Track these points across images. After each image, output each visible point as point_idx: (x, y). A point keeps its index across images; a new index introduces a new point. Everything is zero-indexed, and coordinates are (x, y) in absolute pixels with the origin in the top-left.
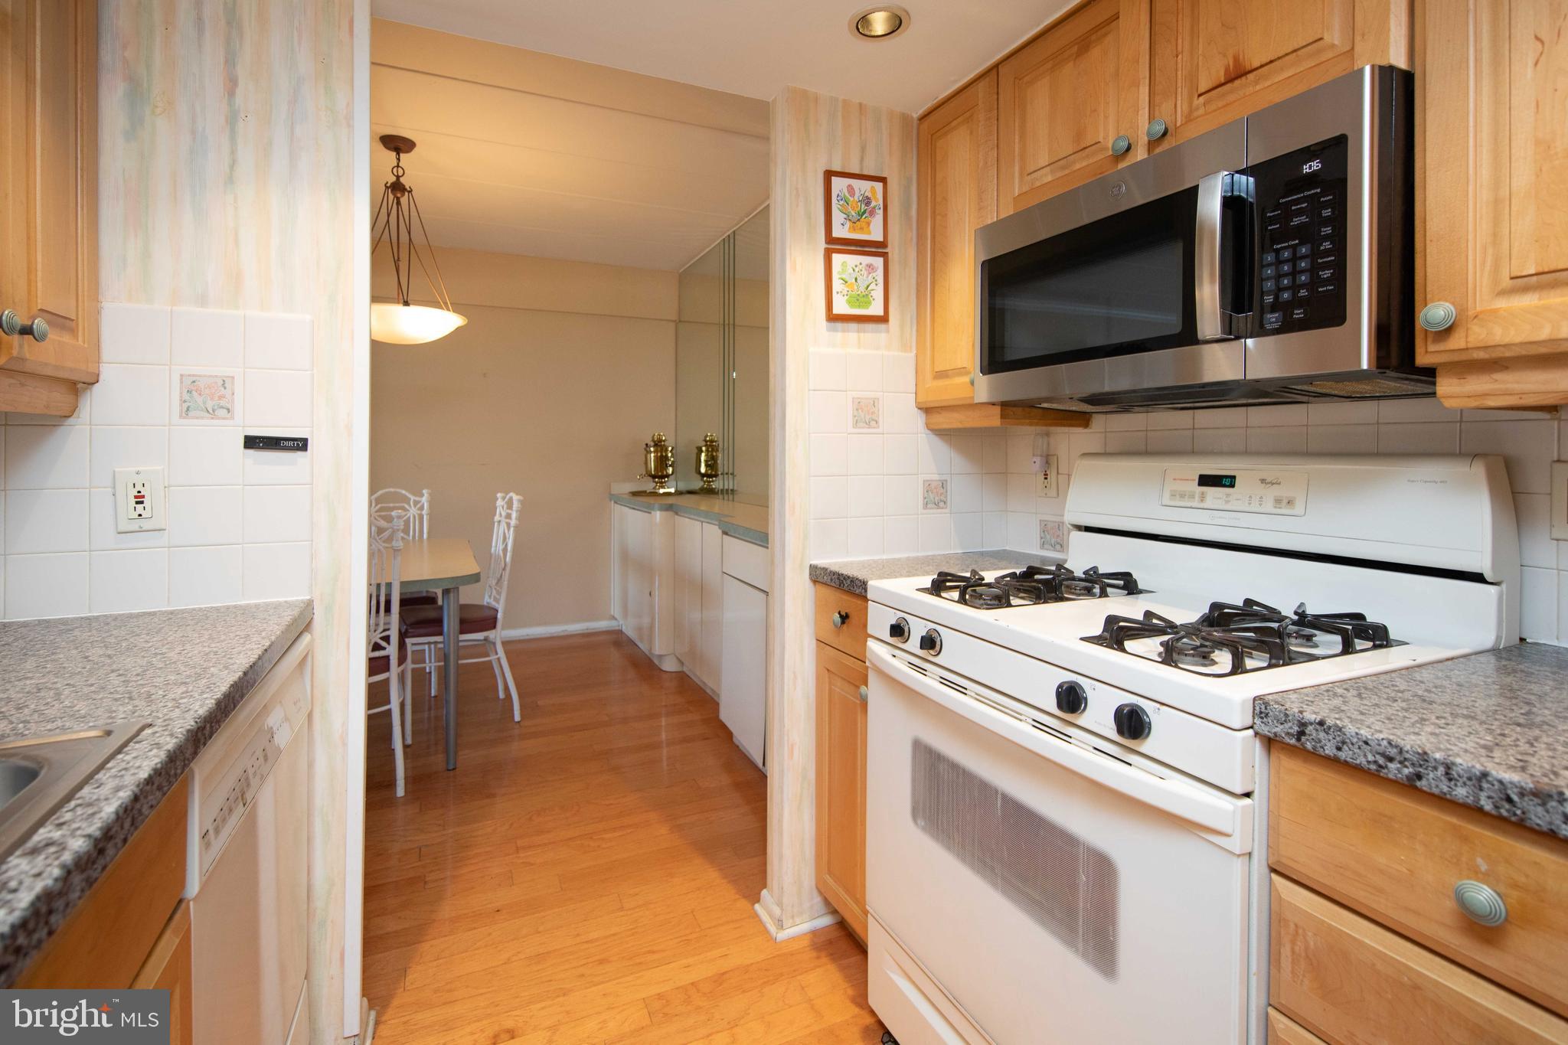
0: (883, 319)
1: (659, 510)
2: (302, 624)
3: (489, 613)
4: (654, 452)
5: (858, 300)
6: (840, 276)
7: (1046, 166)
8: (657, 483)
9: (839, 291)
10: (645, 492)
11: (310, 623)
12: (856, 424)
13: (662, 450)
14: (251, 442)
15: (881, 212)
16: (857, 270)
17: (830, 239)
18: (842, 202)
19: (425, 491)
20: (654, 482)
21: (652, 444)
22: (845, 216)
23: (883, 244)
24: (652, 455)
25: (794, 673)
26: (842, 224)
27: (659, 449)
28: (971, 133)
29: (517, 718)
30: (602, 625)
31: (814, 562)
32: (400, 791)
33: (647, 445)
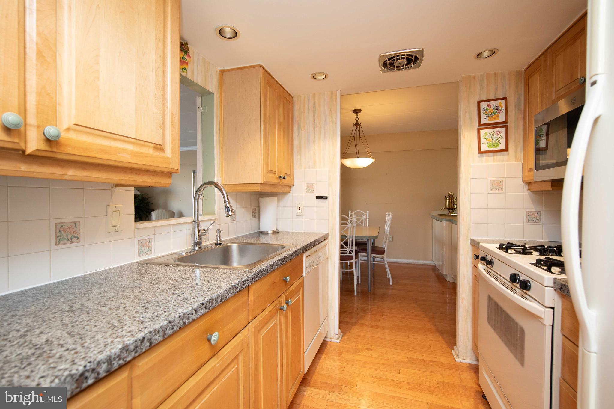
0: (506, 150)
1: (446, 221)
2: (325, 238)
3: (383, 249)
4: (448, 199)
5: (492, 145)
6: (484, 138)
7: (562, 88)
8: (450, 211)
9: (484, 143)
10: (445, 215)
11: (328, 238)
12: (492, 190)
13: (452, 198)
14: (318, 197)
15: (504, 111)
16: (492, 134)
17: (480, 125)
18: (485, 111)
19: (367, 211)
20: (448, 211)
21: (448, 196)
22: (487, 115)
23: (506, 122)
24: (448, 201)
25: (464, 275)
26: (485, 119)
27: (451, 198)
28: (540, 76)
29: (391, 284)
30: (429, 262)
31: (471, 238)
32: (356, 294)
33: (446, 197)
